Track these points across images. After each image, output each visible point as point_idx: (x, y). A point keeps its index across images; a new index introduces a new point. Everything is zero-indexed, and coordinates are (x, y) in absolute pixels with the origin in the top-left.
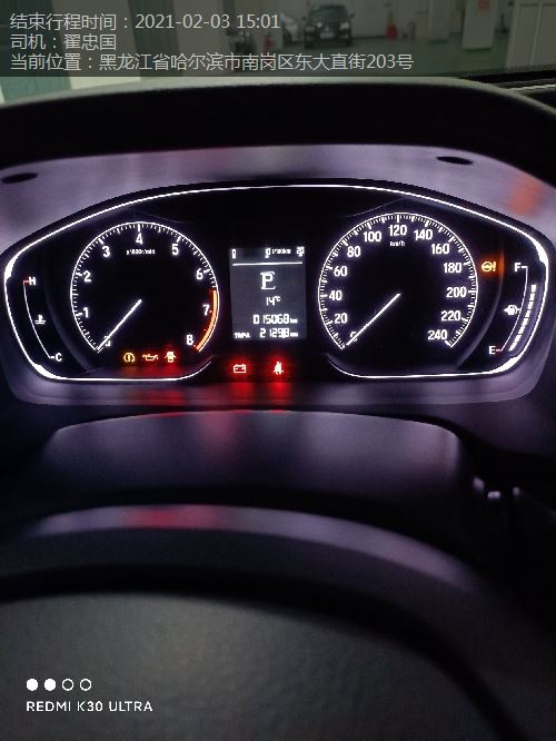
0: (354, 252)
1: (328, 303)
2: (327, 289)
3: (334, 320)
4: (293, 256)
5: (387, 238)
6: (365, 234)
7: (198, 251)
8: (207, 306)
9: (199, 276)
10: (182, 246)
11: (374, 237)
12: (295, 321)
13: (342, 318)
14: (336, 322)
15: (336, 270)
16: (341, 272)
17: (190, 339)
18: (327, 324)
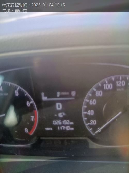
0: (99, 94)
1: (87, 115)
2: (87, 110)
3: (90, 122)
4: (70, 96)
5: (115, 87)
6: (105, 85)
7: (27, 94)
8: (33, 117)
9: (28, 104)
10: (20, 91)
11: (108, 87)
12: (72, 123)
13: (94, 122)
14: (91, 124)
15: (91, 101)
16: (93, 102)
17: (26, 130)
18: (87, 125)
